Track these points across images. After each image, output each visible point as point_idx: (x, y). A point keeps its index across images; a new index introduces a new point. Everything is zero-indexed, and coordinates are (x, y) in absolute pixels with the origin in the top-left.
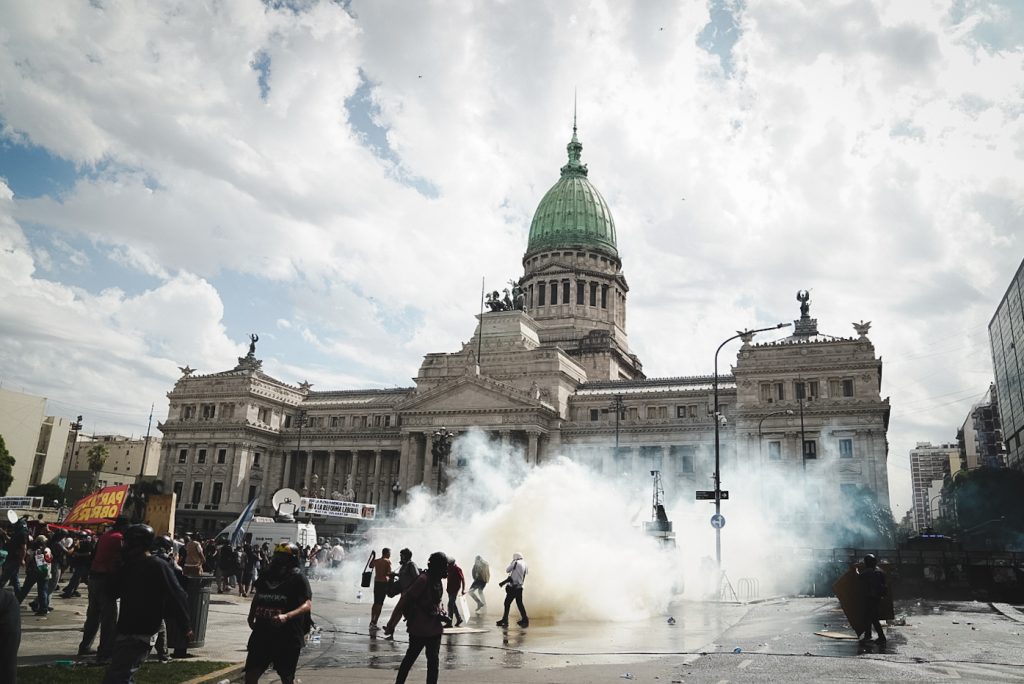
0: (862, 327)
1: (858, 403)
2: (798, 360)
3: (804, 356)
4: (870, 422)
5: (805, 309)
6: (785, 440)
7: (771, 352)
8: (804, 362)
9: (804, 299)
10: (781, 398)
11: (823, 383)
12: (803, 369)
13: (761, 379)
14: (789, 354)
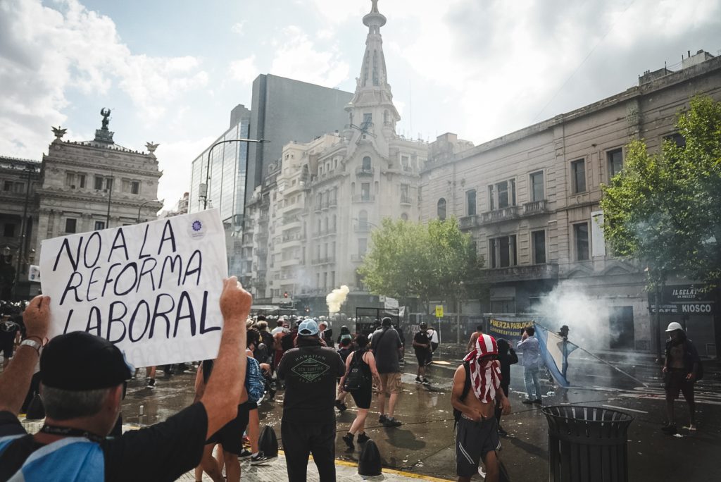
0: (152, 147)
1: (142, 200)
2: (101, 161)
3: (106, 158)
4: (148, 215)
5: (105, 122)
6: (81, 219)
7: (78, 150)
8: (106, 163)
9: (106, 115)
10: (82, 186)
11: (118, 182)
12: (104, 168)
13: (68, 169)
14: (94, 154)
